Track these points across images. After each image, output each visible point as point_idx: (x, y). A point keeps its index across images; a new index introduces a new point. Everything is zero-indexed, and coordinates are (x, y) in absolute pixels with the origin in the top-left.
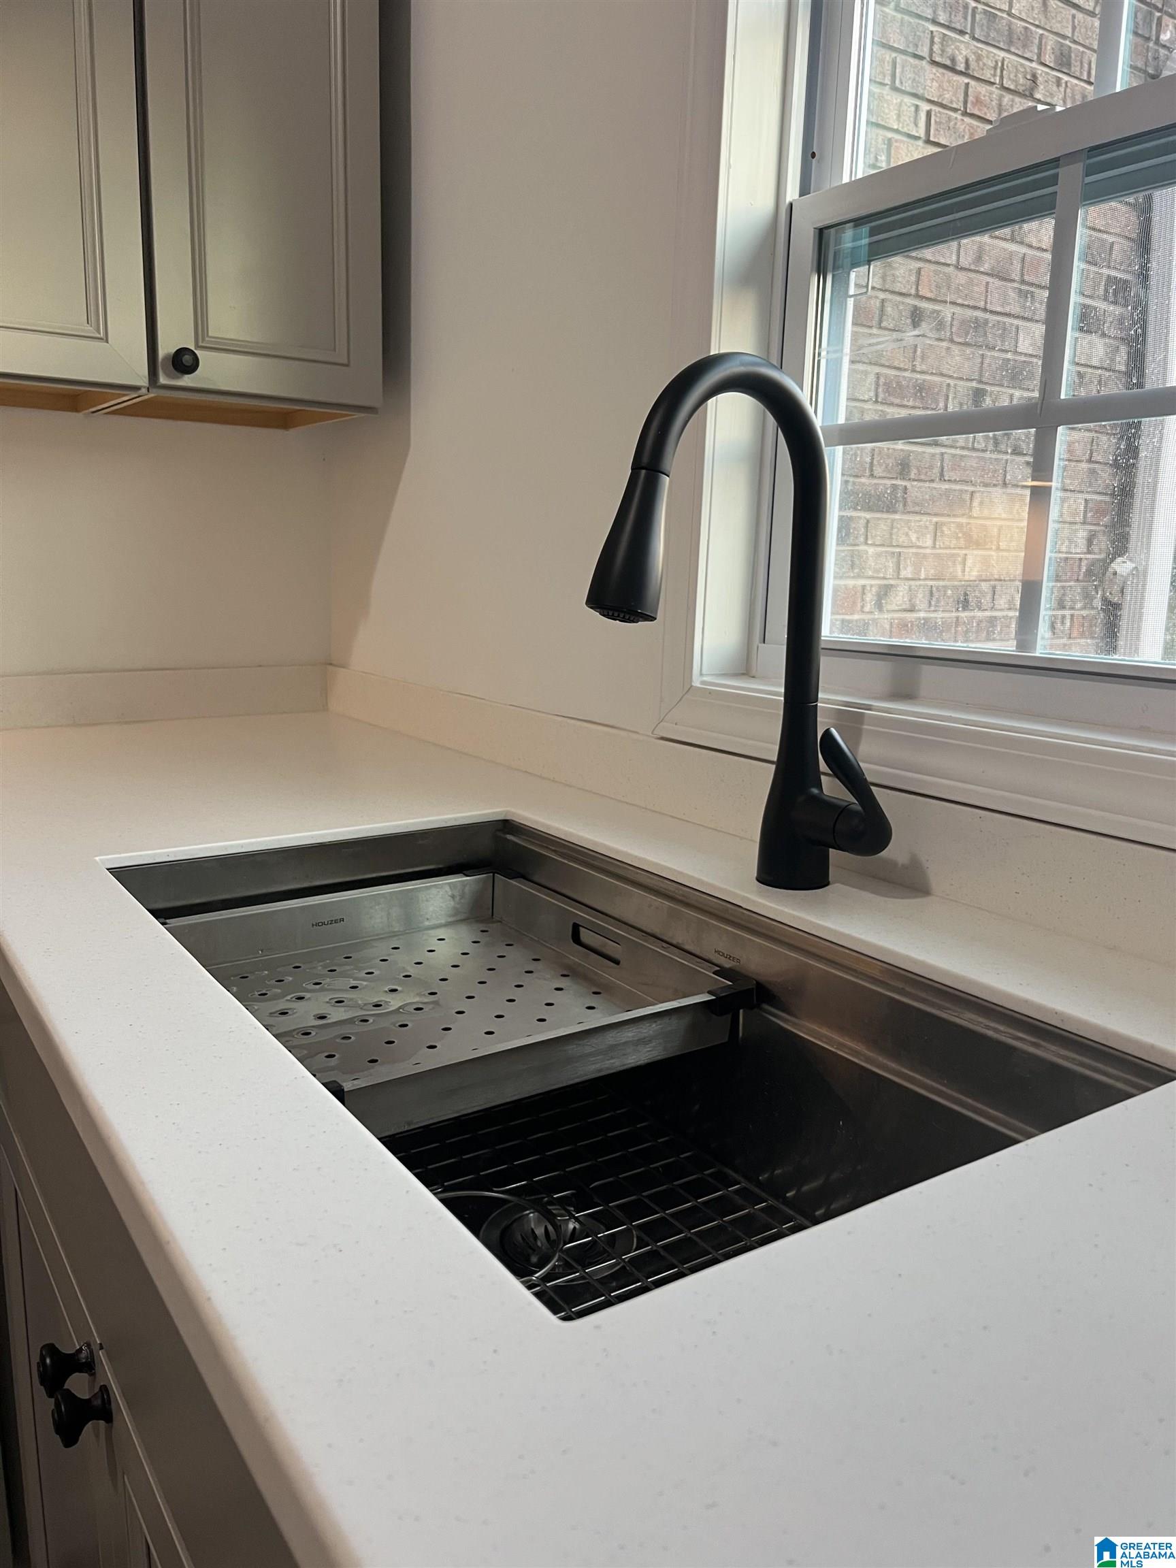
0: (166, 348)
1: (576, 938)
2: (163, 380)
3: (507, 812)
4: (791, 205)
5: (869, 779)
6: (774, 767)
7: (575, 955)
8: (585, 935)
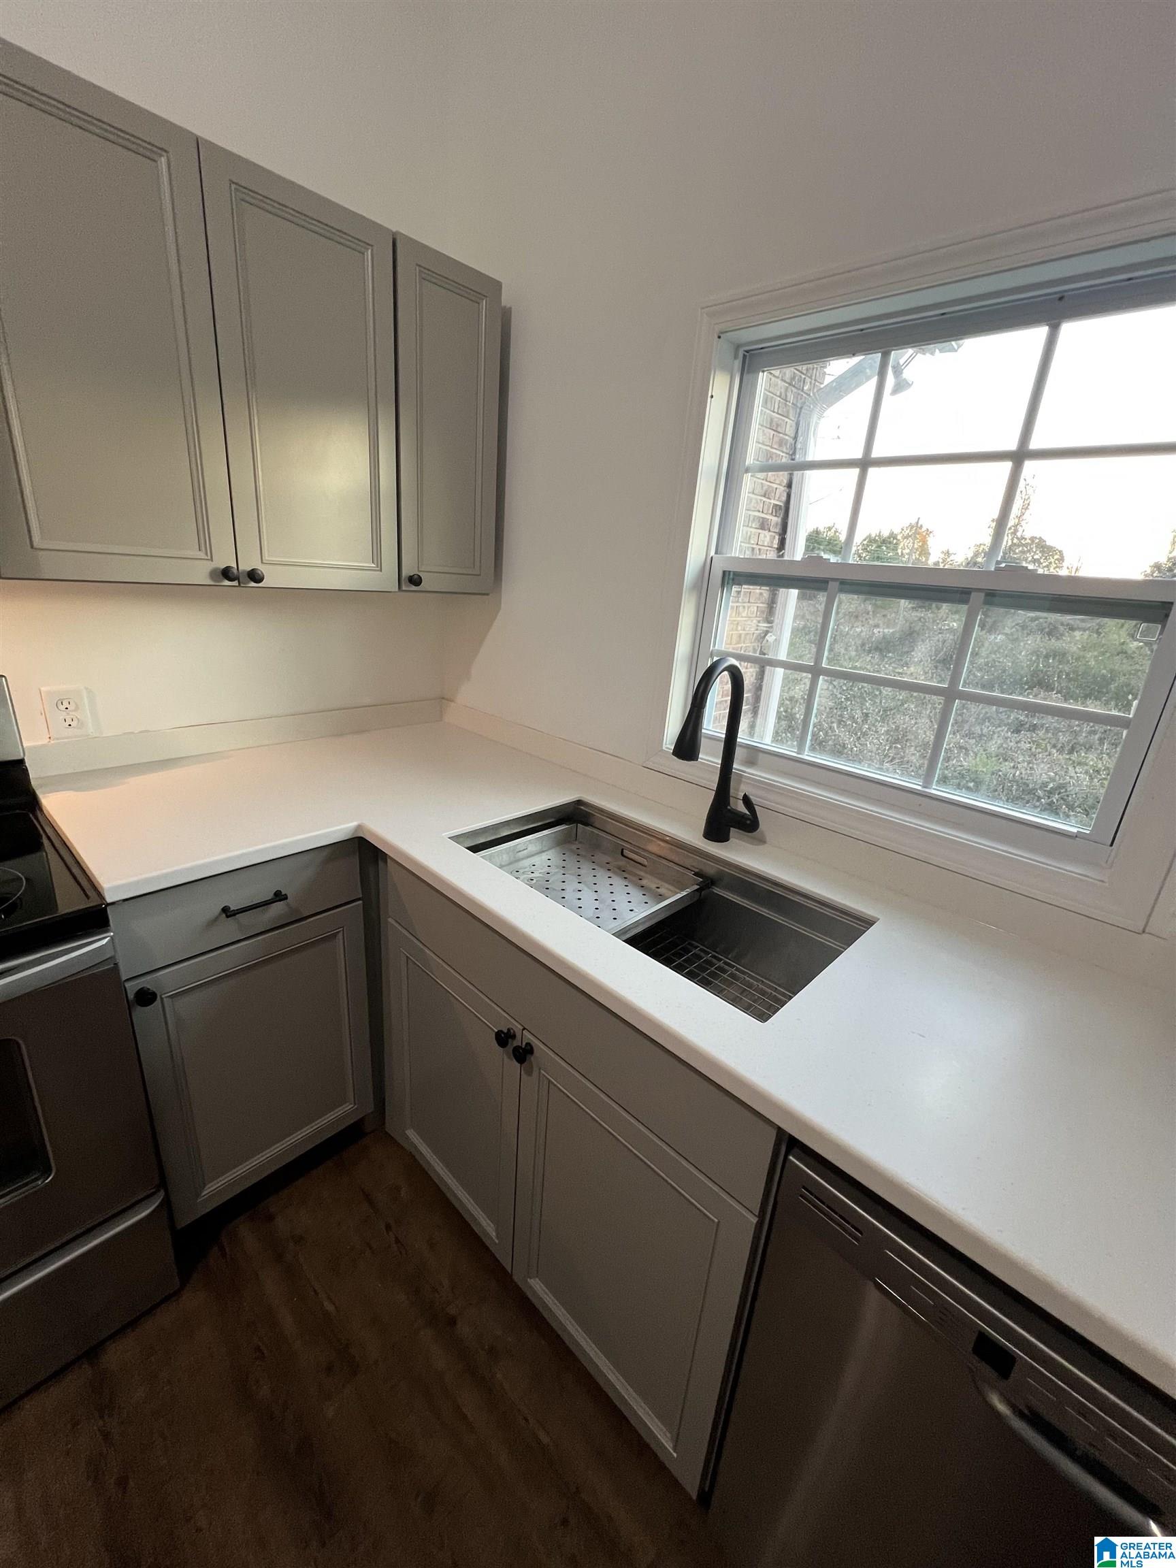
0: (406, 572)
1: (622, 854)
2: (404, 588)
3: (581, 797)
4: (712, 558)
5: (754, 803)
6: (714, 792)
7: (622, 862)
8: (626, 852)
